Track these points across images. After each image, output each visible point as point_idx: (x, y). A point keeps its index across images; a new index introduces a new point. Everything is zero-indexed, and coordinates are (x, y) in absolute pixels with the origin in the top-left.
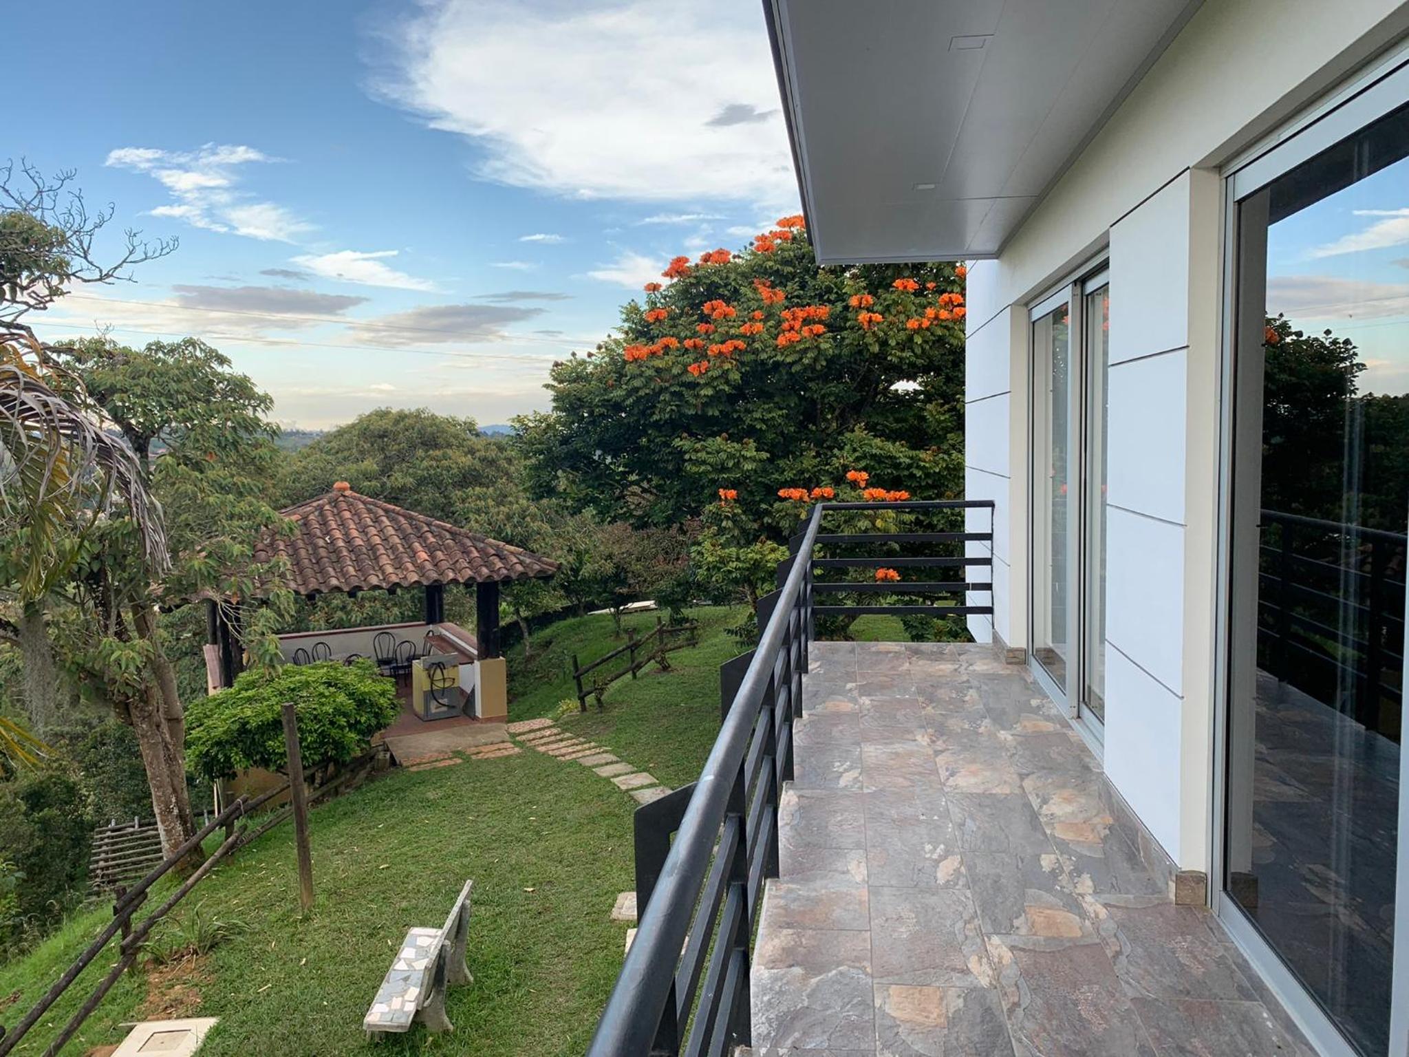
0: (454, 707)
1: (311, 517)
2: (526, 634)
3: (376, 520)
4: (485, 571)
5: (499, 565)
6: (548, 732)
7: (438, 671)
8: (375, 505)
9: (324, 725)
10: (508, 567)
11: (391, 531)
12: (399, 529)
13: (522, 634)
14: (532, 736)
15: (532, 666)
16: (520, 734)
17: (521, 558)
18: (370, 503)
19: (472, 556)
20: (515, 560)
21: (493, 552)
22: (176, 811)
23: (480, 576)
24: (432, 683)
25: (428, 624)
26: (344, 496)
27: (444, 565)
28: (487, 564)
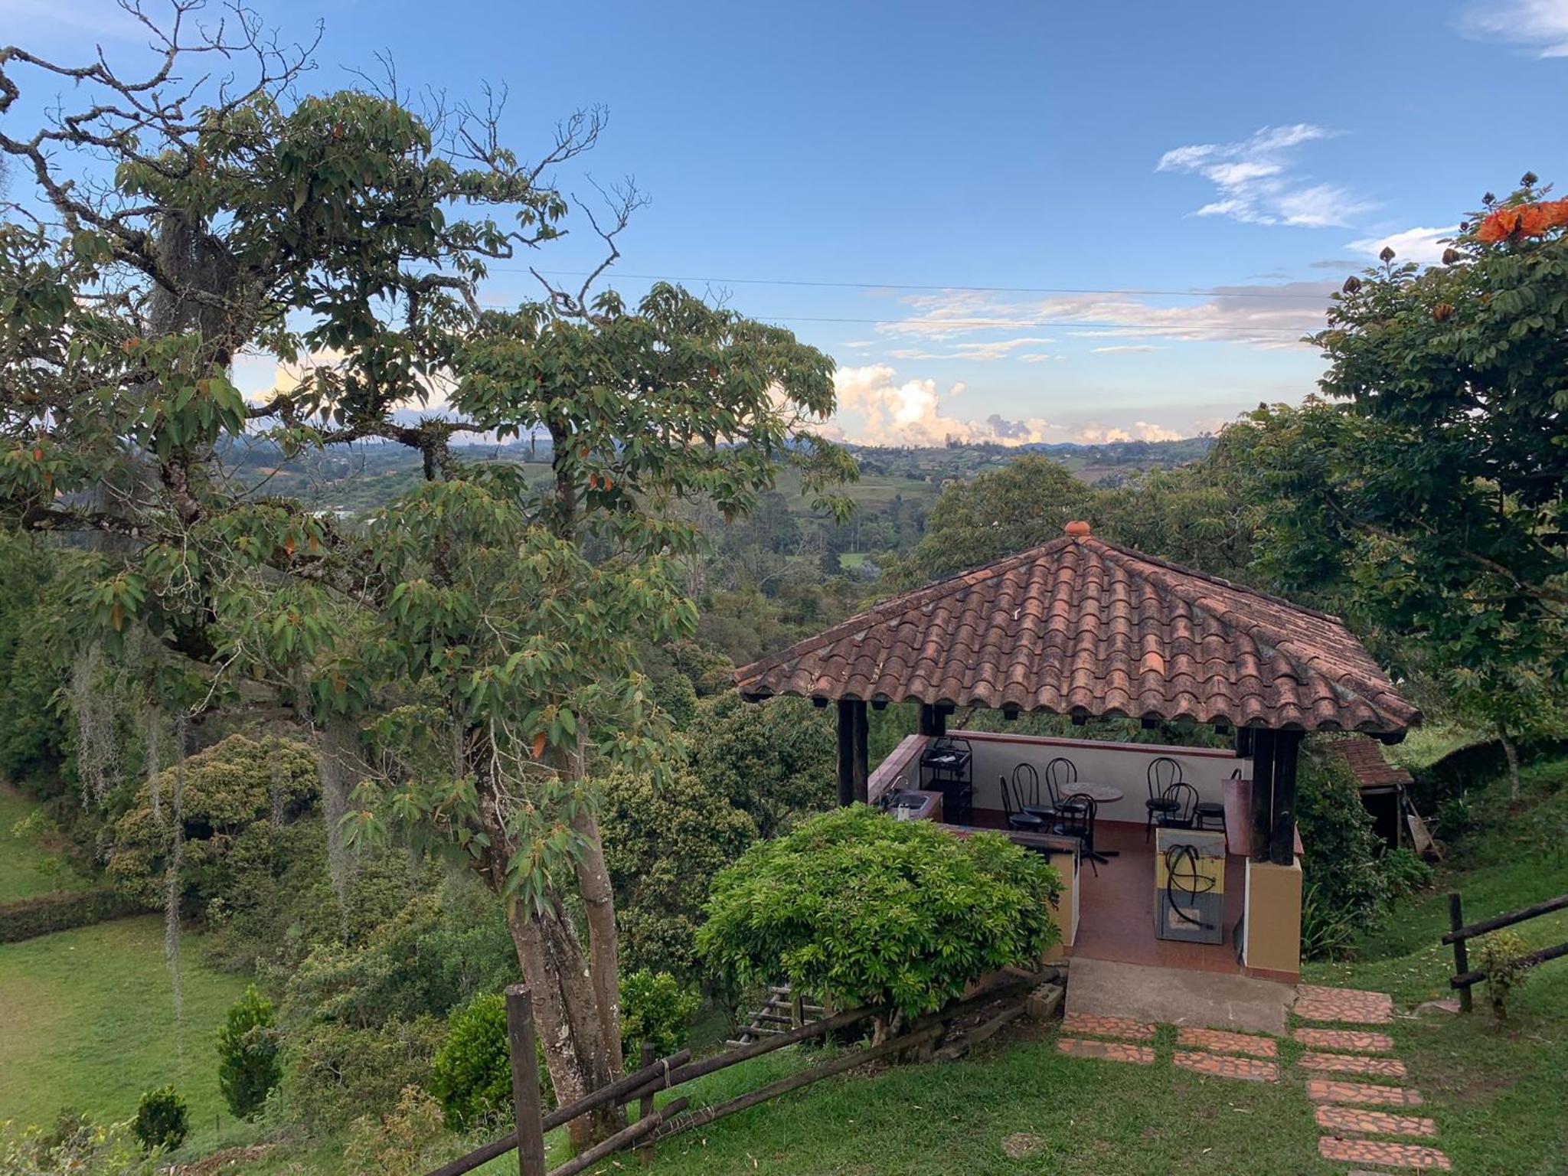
0: (1210, 927)
1: (1009, 575)
2: (1514, 767)
3: (1107, 589)
4: (1254, 706)
5: (1288, 697)
6: (1363, 1041)
7: (1186, 860)
8: (1116, 561)
9: (861, 951)
10: (1307, 703)
11: (1120, 609)
12: (1136, 608)
13: (1507, 765)
14: (1330, 1038)
15: (1518, 818)
16: (1310, 1024)
17: (1340, 688)
18: (1112, 559)
19: (1244, 672)
20: (1323, 692)
21: (1284, 668)
22: (568, 1052)
23: (1244, 713)
24: (1170, 879)
25: (1239, 756)
26: (1077, 545)
27: (1183, 683)
28: (1268, 691)
